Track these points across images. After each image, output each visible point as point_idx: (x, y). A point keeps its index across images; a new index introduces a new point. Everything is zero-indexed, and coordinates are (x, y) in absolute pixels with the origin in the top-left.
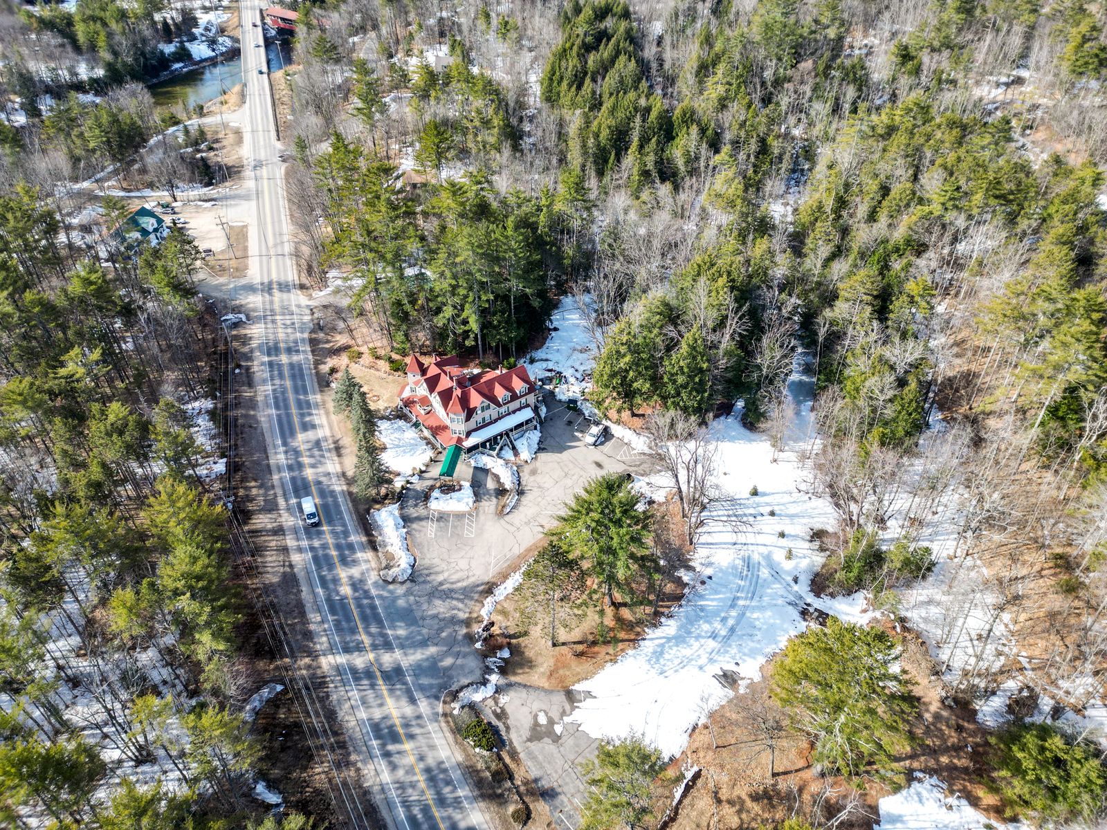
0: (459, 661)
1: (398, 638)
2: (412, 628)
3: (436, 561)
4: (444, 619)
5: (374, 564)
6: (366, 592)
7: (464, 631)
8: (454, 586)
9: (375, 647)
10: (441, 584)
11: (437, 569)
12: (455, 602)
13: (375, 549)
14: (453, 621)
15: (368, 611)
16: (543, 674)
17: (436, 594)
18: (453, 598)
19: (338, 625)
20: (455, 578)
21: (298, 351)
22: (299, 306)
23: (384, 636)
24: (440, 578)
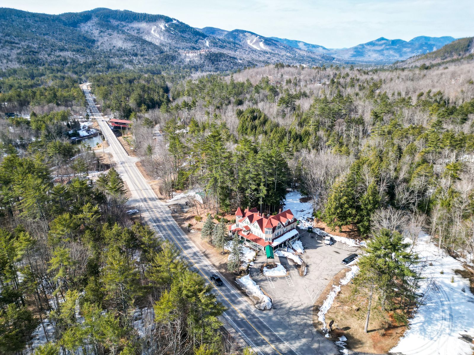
0: (321, 345)
1: (282, 336)
2: (287, 331)
3: (282, 298)
4: (301, 325)
5: (250, 302)
6: (253, 315)
7: (315, 330)
8: (297, 309)
9: (272, 342)
10: (290, 308)
11: (284, 302)
12: (302, 316)
13: (246, 295)
14: (306, 325)
15: (259, 324)
16: (370, 346)
17: (290, 313)
18: (301, 315)
19: (246, 332)
20: (296, 305)
21: (169, 221)
22: (162, 205)
23: (274, 335)
24: (288, 306)
